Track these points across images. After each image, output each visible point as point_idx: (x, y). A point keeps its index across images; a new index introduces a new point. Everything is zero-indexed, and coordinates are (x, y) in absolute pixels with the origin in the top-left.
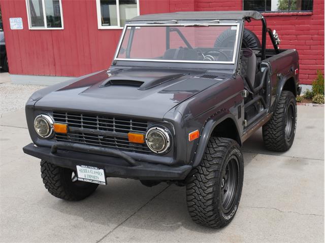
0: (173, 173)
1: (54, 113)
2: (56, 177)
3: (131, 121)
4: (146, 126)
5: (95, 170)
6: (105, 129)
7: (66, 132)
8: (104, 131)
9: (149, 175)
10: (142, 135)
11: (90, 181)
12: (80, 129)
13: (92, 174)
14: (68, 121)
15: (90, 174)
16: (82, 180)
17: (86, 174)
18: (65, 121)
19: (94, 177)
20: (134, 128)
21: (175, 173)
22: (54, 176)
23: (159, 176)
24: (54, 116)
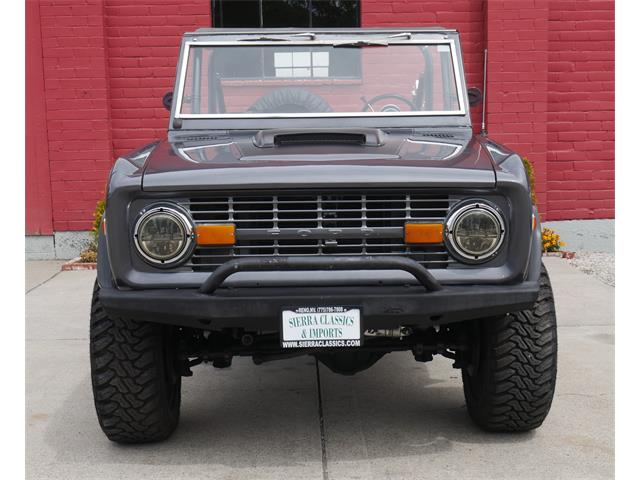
0: (521, 293)
1: (192, 201)
2: (146, 374)
3: (408, 199)
4: (446, 205)
5: (334, 315)
6: (339, 224)
7: (233, 241)
8: (339, 229)
9: (471, 306)
10: (438, 226)
11: (317, 345)
12: (269, 230)
13: (324, 327)
14: (236, 216)
15: (315, 327)
16: (295, 345)
17: (307, 328)
18: (226, 216)
19: (330, 332)
20: (413, 214)
21: (526, 293)
22: (138, 372)
23: (493, 304)
24: (192, 208)
